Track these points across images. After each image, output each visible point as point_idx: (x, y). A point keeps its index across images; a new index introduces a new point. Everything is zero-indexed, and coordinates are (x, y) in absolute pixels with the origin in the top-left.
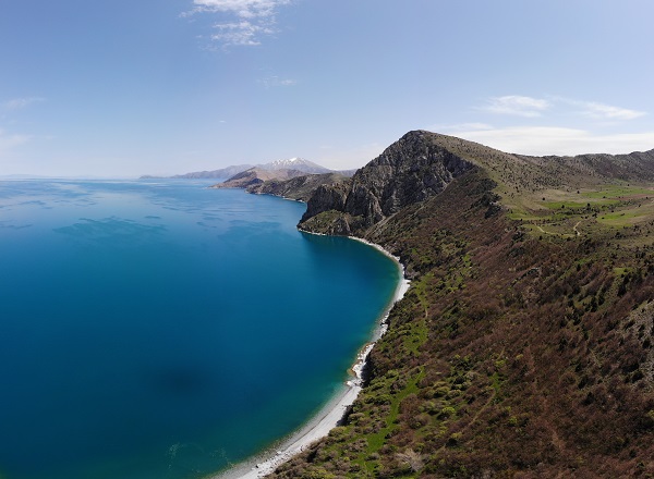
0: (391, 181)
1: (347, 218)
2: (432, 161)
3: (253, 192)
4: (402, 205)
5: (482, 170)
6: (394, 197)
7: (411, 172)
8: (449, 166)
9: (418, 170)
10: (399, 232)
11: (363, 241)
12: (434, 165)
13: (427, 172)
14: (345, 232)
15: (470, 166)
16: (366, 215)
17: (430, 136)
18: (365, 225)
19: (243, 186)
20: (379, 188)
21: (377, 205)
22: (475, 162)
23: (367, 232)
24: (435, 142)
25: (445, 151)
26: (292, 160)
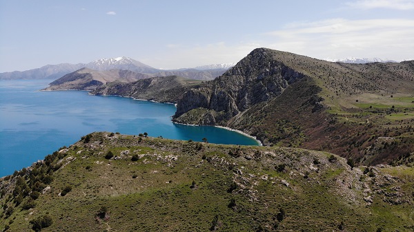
0: (243, 87)
1: (213, 113)
2: (273, 72)
3: (98, 95)
4: (252, 103)
5: (310, 78)
6: (246, 98)
7: (258, 81)
8: (286, 76)
9: (263, 80)
10: (252, 122)
11: (226, 128)
12: (274, 75)
13: (270, 81)
14: (212, 123)
15: (301, 76)
16: (226, 111)
17: (271, 53)
18: (226, 118)
19: (81, 88)
20: (235, 92)
21: (234, 104)
22: (305, 73)
23: (229, 123)
24: (275, 58)
25: (282, 65)
26: (118, 59)
